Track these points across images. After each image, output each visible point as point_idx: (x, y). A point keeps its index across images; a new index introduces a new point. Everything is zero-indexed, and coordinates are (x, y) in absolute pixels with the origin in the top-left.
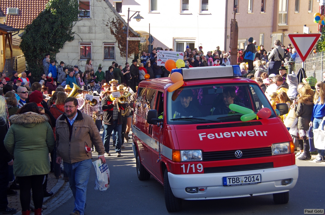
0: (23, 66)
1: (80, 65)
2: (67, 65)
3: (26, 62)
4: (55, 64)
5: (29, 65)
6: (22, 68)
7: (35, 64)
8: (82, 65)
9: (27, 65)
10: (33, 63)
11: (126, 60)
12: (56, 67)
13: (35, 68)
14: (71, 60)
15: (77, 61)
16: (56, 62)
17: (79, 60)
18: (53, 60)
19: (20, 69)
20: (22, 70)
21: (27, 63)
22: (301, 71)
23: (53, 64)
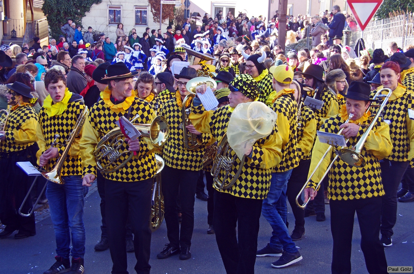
0: (45, 31)
1: (109, 31)
2: (94, 31)
3: (49, 26)
4: (81, 30)
5: (52, 30)
6: (44, 33)
7: (58, 29)
8: (111, 31)
9: (50, 30)
10: (57, 28)
11: (159, 27)
12: (83, 33)
13: (59, 34)
14: (99, 26)
15: (105, 26)
16: (82, 27)
17: (107, 26)
18: (79, 25)
19: (42, 34)
20: (44, 35)
21: (51, 28)
22: (360, 41)
23: (79, 29)
